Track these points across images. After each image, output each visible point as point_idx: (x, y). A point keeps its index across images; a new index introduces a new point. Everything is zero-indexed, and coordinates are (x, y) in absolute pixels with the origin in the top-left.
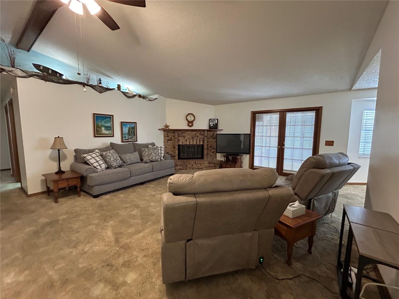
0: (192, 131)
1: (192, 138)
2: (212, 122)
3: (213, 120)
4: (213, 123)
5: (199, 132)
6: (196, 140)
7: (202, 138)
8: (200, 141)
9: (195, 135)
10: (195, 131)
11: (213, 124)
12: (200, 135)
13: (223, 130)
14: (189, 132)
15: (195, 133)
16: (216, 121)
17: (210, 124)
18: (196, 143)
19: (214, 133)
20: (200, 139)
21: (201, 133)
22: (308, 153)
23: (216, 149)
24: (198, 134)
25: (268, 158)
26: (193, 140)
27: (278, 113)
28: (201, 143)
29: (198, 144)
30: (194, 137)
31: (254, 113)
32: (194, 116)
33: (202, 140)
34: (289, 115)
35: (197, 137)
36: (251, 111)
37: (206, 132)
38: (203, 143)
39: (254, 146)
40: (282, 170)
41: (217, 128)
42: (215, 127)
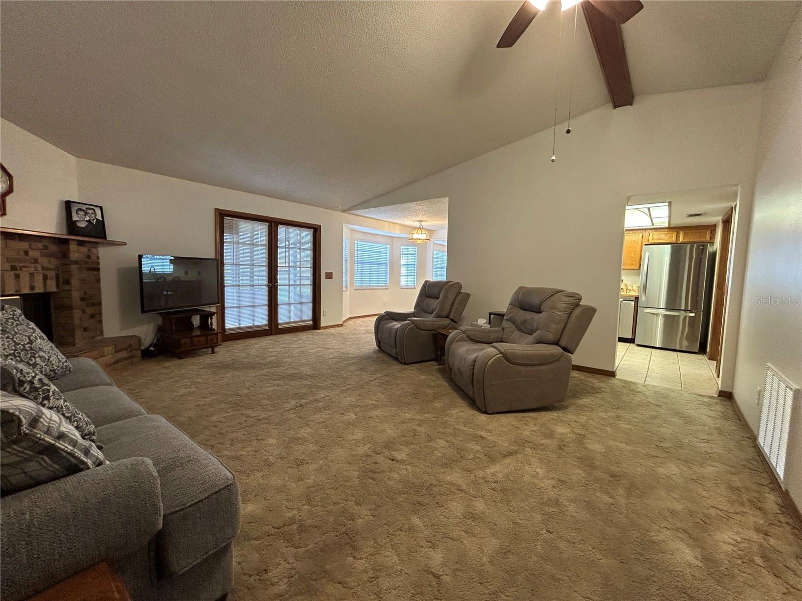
1: (13, 268)
2: (82, 213)
3: (84, 207)
4: (87, 218)
5: (40, 245)
6: (32, 275)
7: (50, 266)
8: (45, 278)
9: (22, 253)
10: (20, 240)
11: (89, 221)
12: (46, 255)
13: (125, 244)
15: (25, 245)
16: (98, 211)
17: (75, 218)
18: (32, 288)
19: (89, 250)
20: (46, 272)
21: (46, 247)
22: (308, 291)
23: (100, 304)
24: (34, 254)
25: (251, 309)
26: (17, 277)
27: (268, 224)
28: (52, 287)
29: (39, 289)
30: (21, 265)
31: (220, 214)
32: (10, 177)
33: (52, 274)
34: (282, 230)
35: (33, 265)
36: (216, 209)
37: (73, 247)
38: (58, 286)
39: (223, 287)
40: (277, 324)
41: (105, 237)
42: (98, 231)
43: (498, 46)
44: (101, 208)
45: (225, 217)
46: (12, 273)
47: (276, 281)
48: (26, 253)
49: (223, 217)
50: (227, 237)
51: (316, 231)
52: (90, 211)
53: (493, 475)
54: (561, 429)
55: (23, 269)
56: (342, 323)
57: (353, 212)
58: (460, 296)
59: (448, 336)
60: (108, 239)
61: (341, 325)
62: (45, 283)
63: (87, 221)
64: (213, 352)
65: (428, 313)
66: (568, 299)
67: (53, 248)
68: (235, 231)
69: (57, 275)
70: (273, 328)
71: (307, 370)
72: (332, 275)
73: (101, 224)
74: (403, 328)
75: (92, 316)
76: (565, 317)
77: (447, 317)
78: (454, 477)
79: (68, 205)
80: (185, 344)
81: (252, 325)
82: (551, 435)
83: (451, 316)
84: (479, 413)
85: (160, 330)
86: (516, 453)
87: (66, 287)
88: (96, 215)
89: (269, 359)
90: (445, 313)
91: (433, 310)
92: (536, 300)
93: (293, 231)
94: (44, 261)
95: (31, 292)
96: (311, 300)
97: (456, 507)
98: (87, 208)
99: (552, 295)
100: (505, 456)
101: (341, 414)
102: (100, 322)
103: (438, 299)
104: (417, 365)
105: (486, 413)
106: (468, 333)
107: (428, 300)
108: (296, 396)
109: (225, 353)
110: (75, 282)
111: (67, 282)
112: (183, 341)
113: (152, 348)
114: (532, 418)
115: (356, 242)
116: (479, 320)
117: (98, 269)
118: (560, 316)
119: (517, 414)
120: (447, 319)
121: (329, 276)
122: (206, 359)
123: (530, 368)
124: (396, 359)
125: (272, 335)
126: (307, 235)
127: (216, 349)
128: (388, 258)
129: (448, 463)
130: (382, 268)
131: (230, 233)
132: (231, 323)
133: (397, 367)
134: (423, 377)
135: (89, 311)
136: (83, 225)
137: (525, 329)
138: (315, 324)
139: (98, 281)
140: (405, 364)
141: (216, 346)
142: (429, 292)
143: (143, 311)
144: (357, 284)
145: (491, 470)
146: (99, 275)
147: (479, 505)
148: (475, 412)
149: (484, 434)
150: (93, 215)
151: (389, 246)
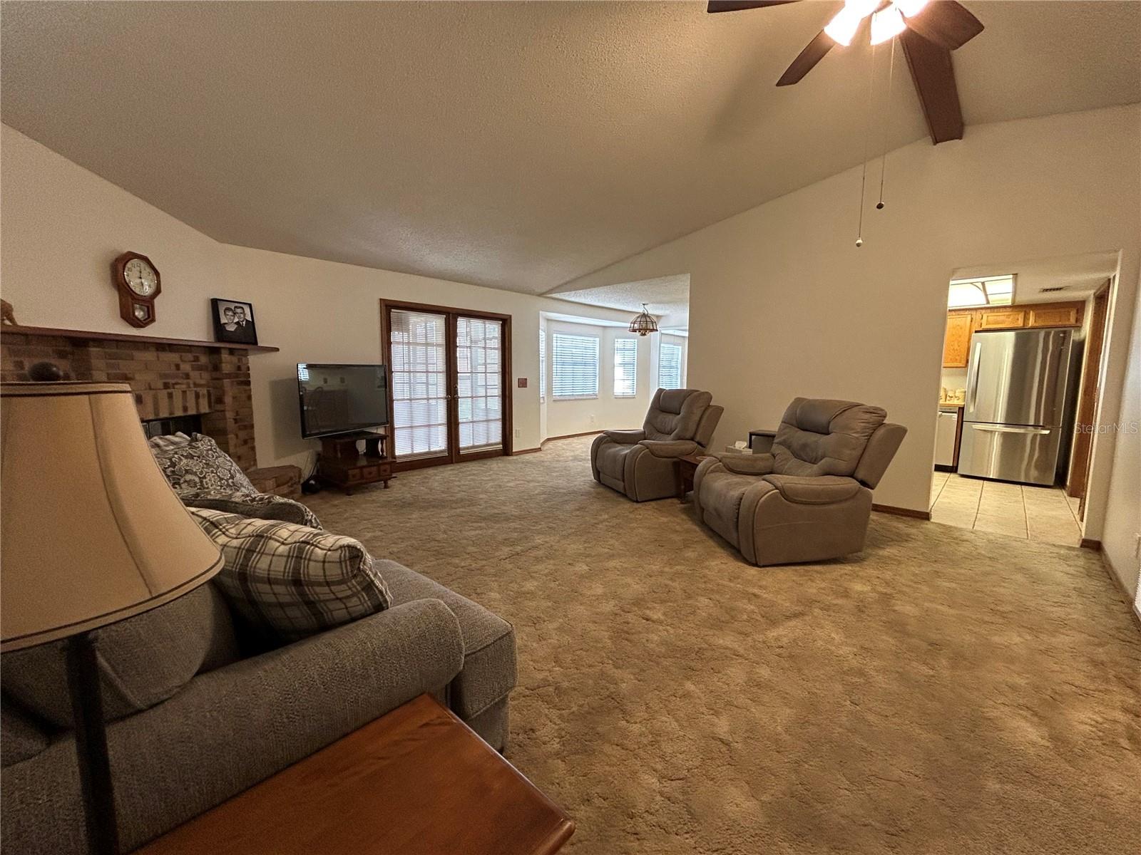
0: (157, 350)
1: (166, 386)
2: (230, 313)
3: (232, 306)
4: (236, 320)
5: (190, 356)
6: (184, 392)
7: (203, 382)
8: (197, 396)
9: (173, 367)
10: (171, 351)
11: (238, 323)
12: (194, 368)
13: (277, 350)
14: (150, 356)
15: (173, 357)
16: (247, 310)
17: (223, 320)
18: (185, 409)
19: (239, 360)
20: (198, 389)
21: (196, 359)
22: (496, 405)
23: (252, 426)
24: (186, 367)
25: (426, 429)
26: (170, 396)
27: (445, 316)
28: (205, 409)
29: (192, 412)
30: (173, 382)
31: (386, 306)
32: (157, 273)
33: (204, 391)
34: (462, 323)
35: (185, 381)
36: (381, 299)
37: (225, 356)
38: (210, 406)
39: (392, 401)
40: (458, 449)
41: (256, 343)
42: (248, 335)
43: (778, 85)
44: (250, 305)
45: (393, 310)
46: (165, 392)
47: (456, 392)
48: (178, 367)
49: (389, 309)
50: (396, 336)
51: (505, 322)
52: (239, 311)
53: (777, 639)
54: (858, 587)
55: (176, 386)
56: (539, 446)
57: (554, 295)
58: (710, 410)
59: (697, 465)
60: (259, 345)
61: (539, 449)
62: (197, 404)
63: (235, 323)
64: (386, 487)
65: (663, 433)
66: (867, 416)
67: (204, 359)
68: (403, 326)
69: (208, 391)
70: (453, 455)
71: (510, 509)
72: (526, 383)
73: (251, 324)
74: (634, 453)
75: (245, 442)
76: (863, 440)
77: (692, 439)
78: (727, 640)
79: (215, 303)
80: (354, 476)
81: (427, 450)
82: (846, 594)
83: (698, 438)
84: (746, 566)
85: (320, 458)
86: (802, 614)
87: (219, 407)
88: (245, 315)
89: (459, 496)
90: (689, 435)
91: (671, 429)
92: (822, 418)
93: (477, 324)
94: (195, 375)
95: (185, 414)
96: (499, 415)
97: (736, 673)
98: (236, 307)
99: (845, 411)
100: (788, 618)
101: (570, 564)
102: (253, 448)
103: (679, 414)
104: (653, 503)
105: (756, 565)
106: (727, 461)
107: (662, 417)
108: (506, 542)
109: (401, 487)
110: (228, 399)
111: (220, 400)
112: (351, 472)
113: (312, 482)
114: (817, 572)
115: (555, 335)
116: (737, 443)
117: (248, 383)
118: (857, 438)
119: (798, 568)
120: (691, 442)
121: (523, 383)
122: (380, 496)
123: (816, 508)
124: (624, 495)
125: (452, 463)
126: (494, 329)
127: (390, 483)
128: (597, 356)
129: (717, 624)
130: (590, 369)
131: (398, 330)
132: (403, 448)
133: (627, 506)
134: (665, 520)
135: (242, 434)
136: (231, 328)
137: (805, 455)
138: (506, 448)
139: (249, 398)
140: (637, 502)
141: (390, 479)
142: (665, 404)
143: (304, 435)
144: (556, 393)
145: (773, 633)
146: (250, 390)
147: (764, 672)
148: (740, 564)
149: (756, 591)
150: (242, 316)
151: (597, 339)
